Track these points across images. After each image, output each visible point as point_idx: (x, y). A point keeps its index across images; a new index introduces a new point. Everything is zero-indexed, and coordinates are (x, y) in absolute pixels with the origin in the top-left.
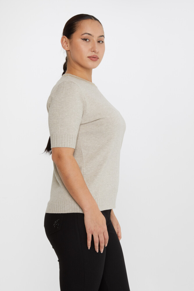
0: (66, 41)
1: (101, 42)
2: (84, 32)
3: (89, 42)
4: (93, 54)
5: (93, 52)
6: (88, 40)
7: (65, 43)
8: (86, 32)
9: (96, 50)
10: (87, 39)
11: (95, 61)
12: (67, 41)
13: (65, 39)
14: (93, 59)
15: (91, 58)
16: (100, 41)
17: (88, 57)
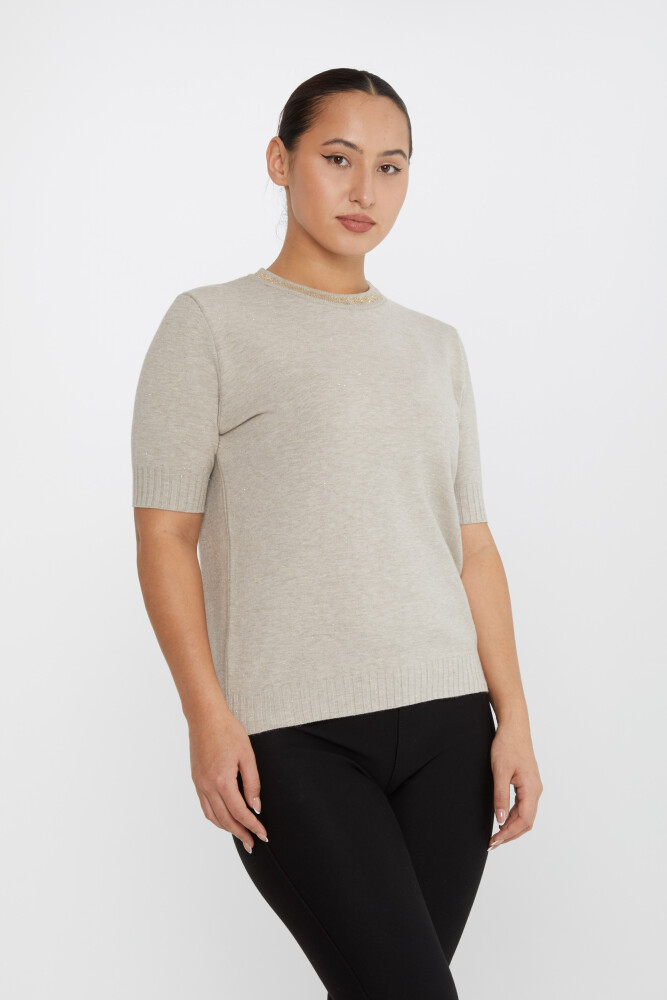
0: (280, 156)
1: (392, 170)
2: (332, 137)
3: (345, 167)
4: (356, 210)
5: (356, 204)
6: (344, 162)
7: (279, 161)
8: (340, 137)
9: (365, 197)
10: (341, 158)
11: (362, 231)
12: (283, 156)
13: (276, 149)
14: (353, 225)
15: (346, 222)
16: (388, 166)
17: (338, 218)
